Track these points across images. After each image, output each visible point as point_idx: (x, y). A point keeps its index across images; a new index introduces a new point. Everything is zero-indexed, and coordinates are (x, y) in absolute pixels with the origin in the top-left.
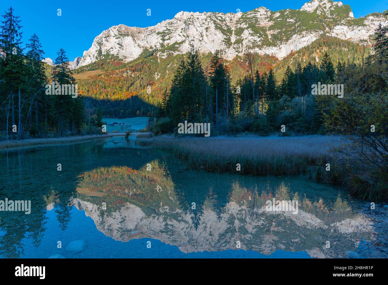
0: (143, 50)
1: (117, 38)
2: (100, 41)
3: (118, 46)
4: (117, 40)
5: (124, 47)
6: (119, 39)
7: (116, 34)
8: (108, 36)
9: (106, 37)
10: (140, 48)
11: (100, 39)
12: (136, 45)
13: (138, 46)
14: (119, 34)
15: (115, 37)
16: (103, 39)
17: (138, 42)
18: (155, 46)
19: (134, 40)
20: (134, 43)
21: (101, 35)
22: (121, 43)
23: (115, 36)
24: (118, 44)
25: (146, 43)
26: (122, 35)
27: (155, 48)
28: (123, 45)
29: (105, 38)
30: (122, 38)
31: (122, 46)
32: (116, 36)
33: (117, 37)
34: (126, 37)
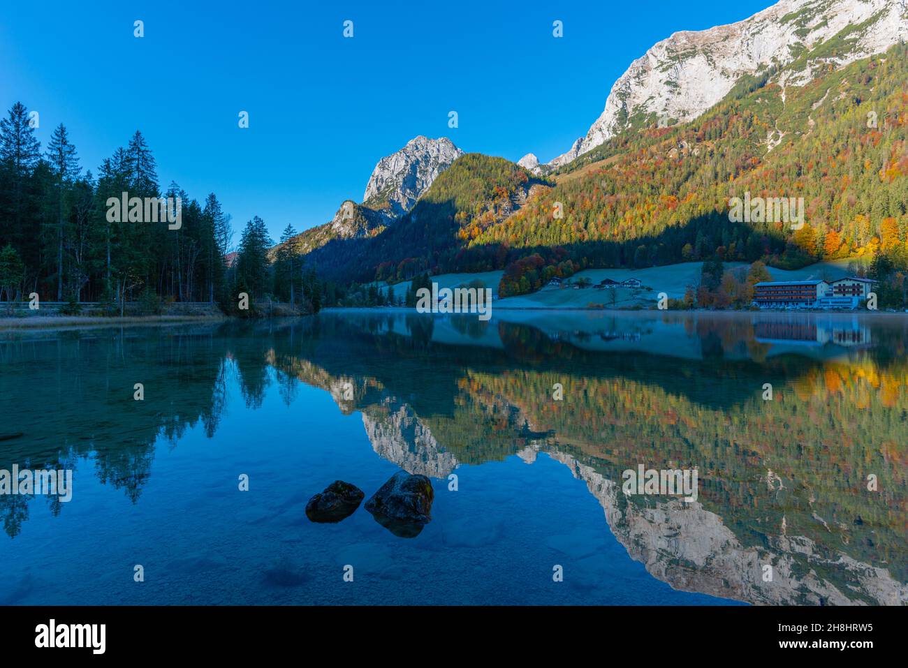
0: (736, 82)
1: (664, 70)
2: (623, 88)
3: (668, 88)
4: (664, 76)
5: (684, 86)
6: (670, 71)
7: (662, 59)
8: (644, 71)
9: (638, 76)
10: (728, 77)
11: (625, 84)
12: (717, 73)
13: (723, 73)
14: (670, 58)
15: (661, 68)
16: (632, 82)
17: (721, 63)
18: (774, 59)
19: (710, 61)
20: (709, 68)
21: (627, 73)
22: (673, 80)
23: (659, 67)
24: (668, 83)
25: (747, 59)
26: (678, 57)
27: (771, 64)
28: (679, 82)
29: (635, 78)
30: (678, 65)
31: (676, 86)
32: (662, 63)
33: (665, 66)
34: (690, 60)
